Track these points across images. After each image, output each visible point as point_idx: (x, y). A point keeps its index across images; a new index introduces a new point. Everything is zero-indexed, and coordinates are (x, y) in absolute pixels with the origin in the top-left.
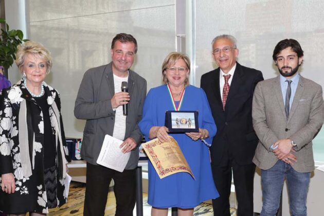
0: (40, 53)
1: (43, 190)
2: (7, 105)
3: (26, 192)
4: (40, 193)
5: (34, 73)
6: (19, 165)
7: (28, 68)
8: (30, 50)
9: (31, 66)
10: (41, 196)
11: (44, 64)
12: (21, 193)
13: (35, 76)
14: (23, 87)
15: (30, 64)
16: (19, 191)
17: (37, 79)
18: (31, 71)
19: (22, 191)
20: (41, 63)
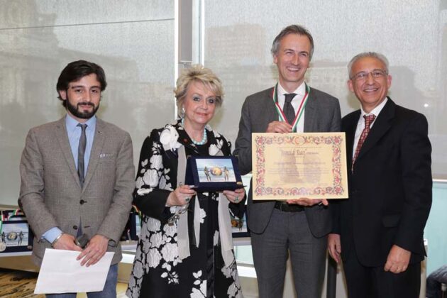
0: (212, 82)
1: (202, 279)
2: (155, 152)
3: (176, 281)
4: (197, 283)
5: (199, 110)
6: (170, 239)
7: (191, 101)
8: (198, 77)
9: (196, 99)
10: (198, 287)
11: (214, 98)
12: (169, 282)
13: (199, 113)
14: (180, 128)
15: (196, 95)
16: (167, 278)
17: (200, 120)
18: (196, 107)
19: (171, 278)
20: (210, 97)
